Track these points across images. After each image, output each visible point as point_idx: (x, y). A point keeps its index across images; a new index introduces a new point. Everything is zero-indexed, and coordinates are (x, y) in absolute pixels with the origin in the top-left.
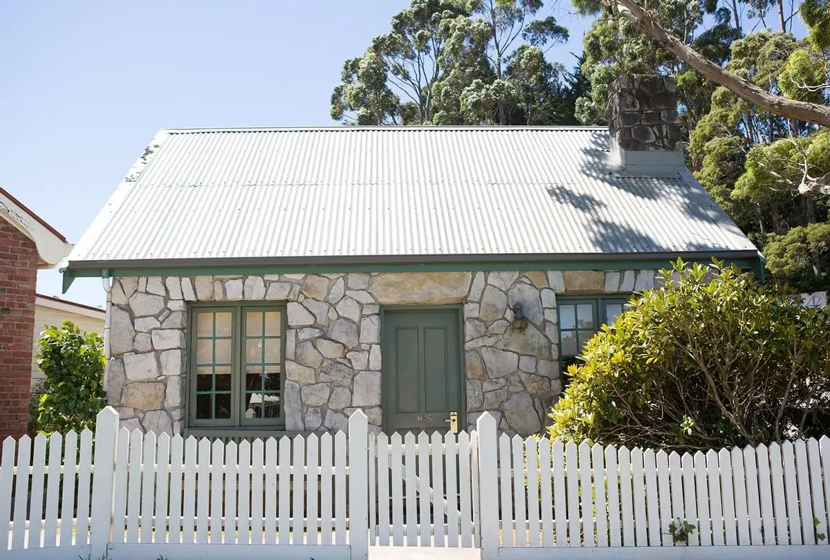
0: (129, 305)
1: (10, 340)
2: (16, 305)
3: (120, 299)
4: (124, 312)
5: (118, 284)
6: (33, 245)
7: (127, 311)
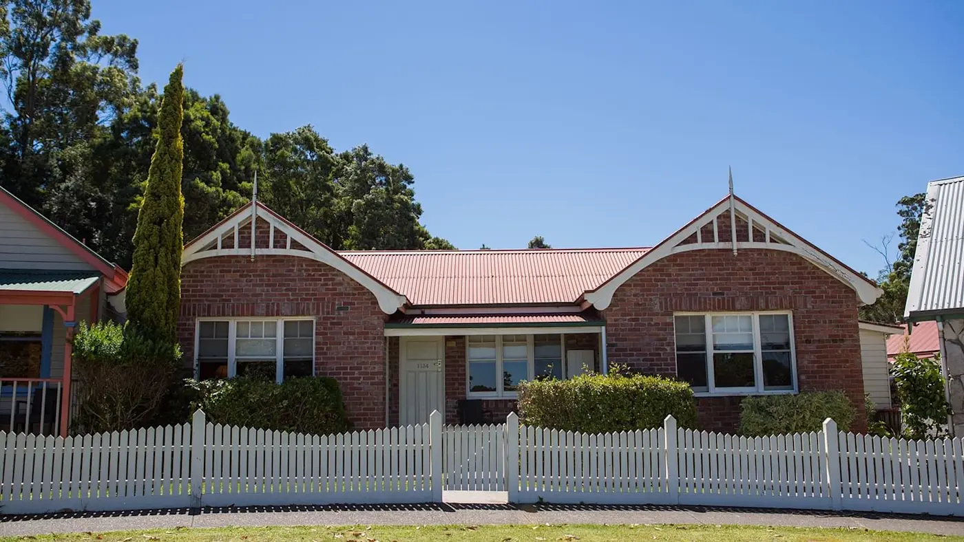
0: (958, 339)
1: (847, 361)
2: (847, 336)
3: (950, 335)
4: (955, 346)
5: (948, 325)
6: (853, 292)
7: (958, 344)
